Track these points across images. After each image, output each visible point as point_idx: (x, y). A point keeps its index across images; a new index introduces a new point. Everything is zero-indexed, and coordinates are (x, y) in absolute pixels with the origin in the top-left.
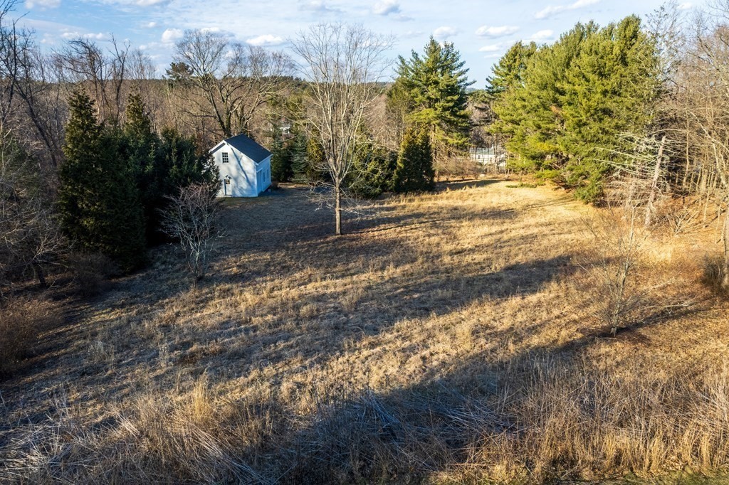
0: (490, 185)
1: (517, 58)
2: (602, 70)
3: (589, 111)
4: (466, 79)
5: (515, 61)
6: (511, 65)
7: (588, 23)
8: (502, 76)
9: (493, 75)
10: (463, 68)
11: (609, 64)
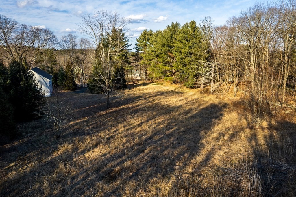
0: (149, 85)
1: (146, 36)
2: (187, 39)
3: (185, 54)
4: (127, 44)
5: (145, 37)
6: (144, 38)
7: (171, 24)
8: (141, 43)
9: (137, 43)
10: (127, 39)
11: (189, 37)
